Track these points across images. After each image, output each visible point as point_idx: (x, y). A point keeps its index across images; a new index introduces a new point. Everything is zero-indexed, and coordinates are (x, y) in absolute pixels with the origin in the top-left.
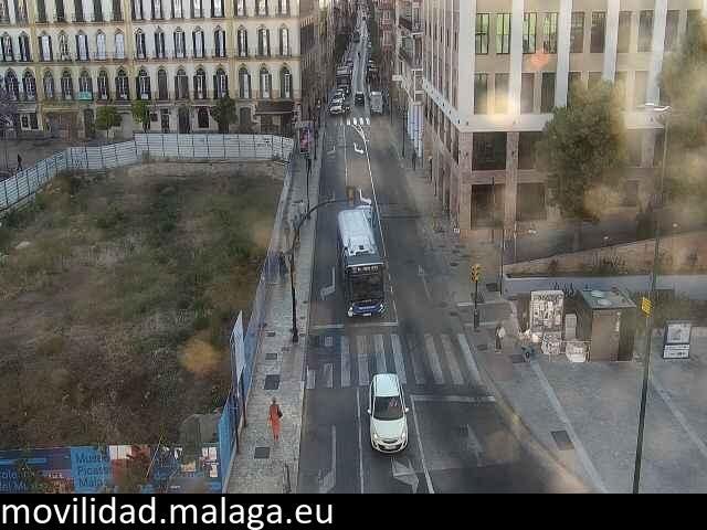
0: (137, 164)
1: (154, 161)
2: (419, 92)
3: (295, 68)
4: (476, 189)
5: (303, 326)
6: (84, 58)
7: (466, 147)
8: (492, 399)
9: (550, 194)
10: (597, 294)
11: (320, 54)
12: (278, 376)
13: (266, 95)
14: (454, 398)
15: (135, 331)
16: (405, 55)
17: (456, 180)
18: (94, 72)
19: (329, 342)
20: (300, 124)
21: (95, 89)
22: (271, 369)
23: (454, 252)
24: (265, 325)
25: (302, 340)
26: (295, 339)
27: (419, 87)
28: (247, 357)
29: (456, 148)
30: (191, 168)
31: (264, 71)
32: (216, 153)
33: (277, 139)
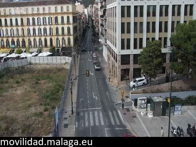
0: (28, 65)
1: (32, 64)
2: (106, 44)
3: (72, 38)
4: (122, 70)
5: (75, 110)
6: (13, 35)
7: (119, 59)
8: (128, 128)
9: (142, 71)
10: (155, 98)
11: (79, 34)
12: (68, 124)
13: (64, 45)
14: (117, 129)
15: (26, 112)
16: (102, 34)
17: (116, 67)
18: (15, 39)
19: (82, 114)
20: (73, 53)
21: (16, 44)
22: (66, 122)
23: (116, 88)
24: (64, 110)
25: (75, 114)
26: (73, 113)
27: (106, 43)
28: (59, 119)
29: (116, 59)
30: (43, 66)
31: (63, 39)
32: (50, 62)
33: (67, 57)
